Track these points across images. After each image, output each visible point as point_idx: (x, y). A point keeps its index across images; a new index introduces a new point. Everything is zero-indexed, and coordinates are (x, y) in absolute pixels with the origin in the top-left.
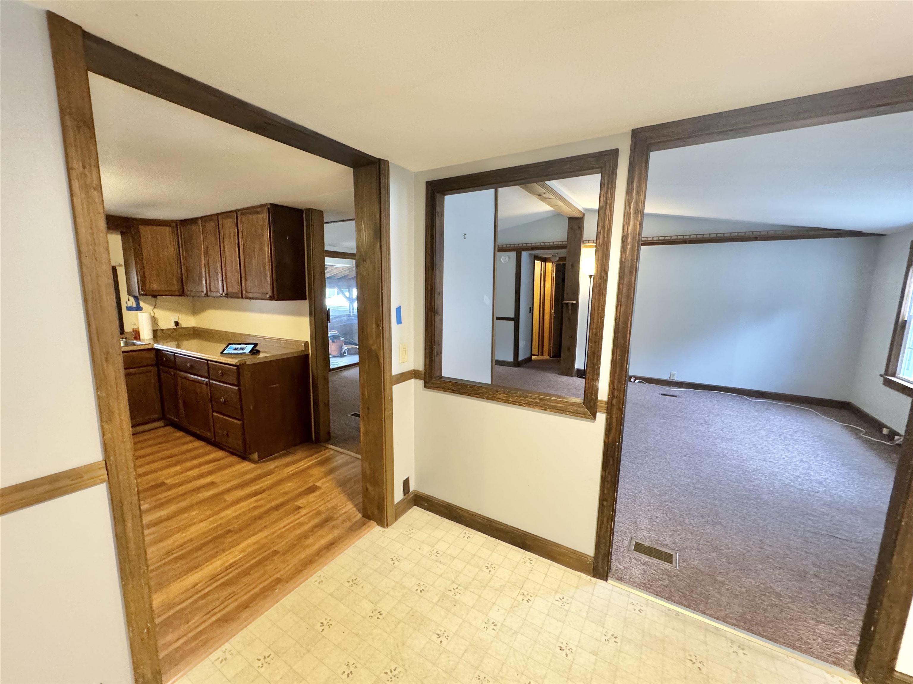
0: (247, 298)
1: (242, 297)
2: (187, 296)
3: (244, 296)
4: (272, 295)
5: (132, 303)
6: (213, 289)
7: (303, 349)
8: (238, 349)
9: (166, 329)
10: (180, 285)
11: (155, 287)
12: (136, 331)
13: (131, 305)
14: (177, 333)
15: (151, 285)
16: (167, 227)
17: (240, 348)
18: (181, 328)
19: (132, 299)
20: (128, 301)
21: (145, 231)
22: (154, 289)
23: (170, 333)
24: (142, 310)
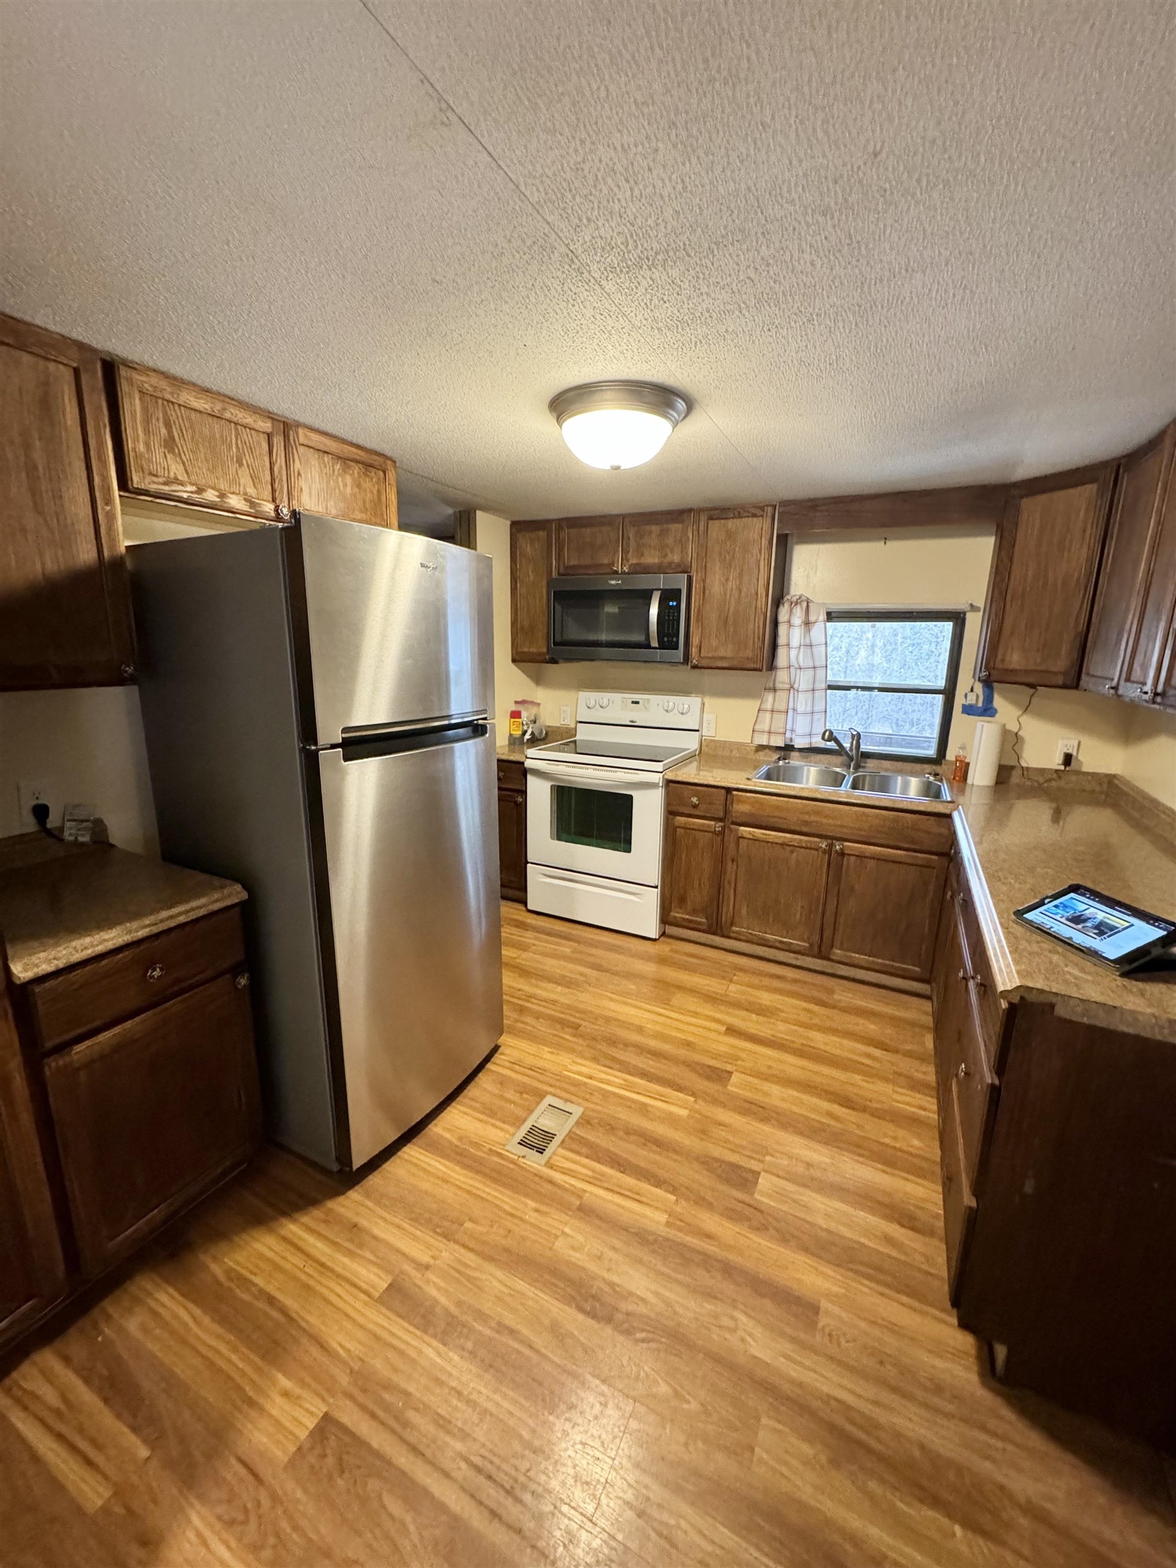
2: (1084, 690)
5: (976, 697)
6: (1135, 675)
8: (1089, 924)
9: (1037, 769)
10: (1075, 655)
11: (1014, 659)
12: (961, 761)
13: (974, 702)
14: (1062, 783)
15: (1008, 658)
16: (1089, 487)
17: (1097, 921)
18: (1078, 773)
19: (979, 688)
20: (969, 689)
21: (1032, 509)
22: (1011, 667)
23: (1041, 780)
24: (993, 715)
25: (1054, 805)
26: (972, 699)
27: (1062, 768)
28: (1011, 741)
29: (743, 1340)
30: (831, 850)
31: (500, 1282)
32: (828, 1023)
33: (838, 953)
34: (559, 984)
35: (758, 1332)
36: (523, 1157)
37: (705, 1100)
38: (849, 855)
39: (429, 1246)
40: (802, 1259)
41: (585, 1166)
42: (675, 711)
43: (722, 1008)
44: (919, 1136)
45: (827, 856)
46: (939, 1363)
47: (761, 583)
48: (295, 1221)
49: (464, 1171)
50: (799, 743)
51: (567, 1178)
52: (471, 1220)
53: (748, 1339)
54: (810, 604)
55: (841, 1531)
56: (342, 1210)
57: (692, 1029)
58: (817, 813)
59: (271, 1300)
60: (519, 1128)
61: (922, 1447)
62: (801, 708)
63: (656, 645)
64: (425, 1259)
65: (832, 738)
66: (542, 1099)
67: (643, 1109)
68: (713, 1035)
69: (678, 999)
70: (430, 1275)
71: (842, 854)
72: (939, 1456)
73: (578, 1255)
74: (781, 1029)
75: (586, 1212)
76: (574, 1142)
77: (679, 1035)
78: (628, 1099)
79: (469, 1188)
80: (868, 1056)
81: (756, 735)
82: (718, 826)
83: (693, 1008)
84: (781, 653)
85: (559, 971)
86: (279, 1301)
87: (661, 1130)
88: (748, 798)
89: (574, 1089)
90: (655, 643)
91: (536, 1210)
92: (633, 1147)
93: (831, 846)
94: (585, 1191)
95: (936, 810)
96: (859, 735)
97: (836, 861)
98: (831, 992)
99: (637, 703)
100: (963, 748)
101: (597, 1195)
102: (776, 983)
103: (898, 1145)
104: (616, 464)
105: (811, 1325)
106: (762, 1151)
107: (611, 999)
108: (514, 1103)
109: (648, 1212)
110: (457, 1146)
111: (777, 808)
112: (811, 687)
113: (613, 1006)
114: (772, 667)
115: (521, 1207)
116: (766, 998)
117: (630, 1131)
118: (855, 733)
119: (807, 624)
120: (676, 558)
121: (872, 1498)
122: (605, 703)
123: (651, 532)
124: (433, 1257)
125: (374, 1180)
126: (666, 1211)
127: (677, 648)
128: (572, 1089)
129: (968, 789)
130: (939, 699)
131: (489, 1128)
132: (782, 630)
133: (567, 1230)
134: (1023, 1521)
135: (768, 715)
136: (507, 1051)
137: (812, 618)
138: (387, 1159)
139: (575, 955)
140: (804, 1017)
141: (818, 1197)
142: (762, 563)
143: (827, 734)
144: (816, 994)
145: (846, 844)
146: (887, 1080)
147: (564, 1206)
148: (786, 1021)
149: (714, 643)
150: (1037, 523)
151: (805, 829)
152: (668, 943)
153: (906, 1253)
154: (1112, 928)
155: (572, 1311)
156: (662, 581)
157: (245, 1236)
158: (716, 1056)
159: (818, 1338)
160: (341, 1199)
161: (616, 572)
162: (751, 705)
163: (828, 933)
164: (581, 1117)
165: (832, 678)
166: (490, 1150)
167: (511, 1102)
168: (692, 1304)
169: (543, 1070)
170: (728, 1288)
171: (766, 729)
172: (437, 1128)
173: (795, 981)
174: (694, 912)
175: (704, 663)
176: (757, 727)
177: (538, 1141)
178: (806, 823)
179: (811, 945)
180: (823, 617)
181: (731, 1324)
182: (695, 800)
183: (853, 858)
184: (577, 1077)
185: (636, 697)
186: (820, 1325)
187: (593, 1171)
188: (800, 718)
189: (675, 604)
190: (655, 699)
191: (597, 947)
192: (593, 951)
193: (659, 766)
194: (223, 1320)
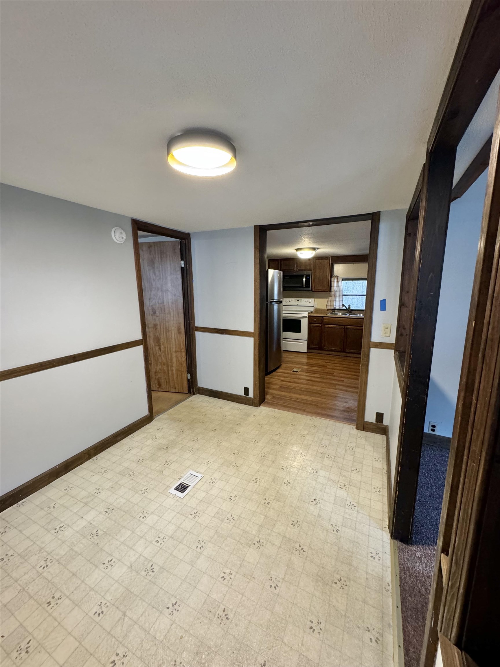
33: (347, 351)
34: (289, 358)
42: (308, 302)
45: (344, 329)
47: (328, 273)
50: (337, 308)
54: (338, 277)
58: (341, 320)
60: (291, 371)
62: (337, 300)
65: (344, 306)
66: (293, 369)
71: (347, 328)
81: (327, 307)
82: (321, 325)
84: (332, 288)
88: (328, 318)
90: (304, 286)
93: (345, 327)
97: (346, 330)
111: (333, 320)
112: (339, 295)
114: (330, 291)
118: (349, 305)
119: (338, 281)
120: (309, 268)
122: (291, 301)
127: (309, 287)
131: (286, 371)
132: (332, 283)
135: (330, 302)
136: (283, 365)
137: (339, 280)
142: (328, 269)
145: (348, 326)
149: (318, 286)
151: (340, 324)
152: (309, 353)
156: (306, 273)
161: (295, 271)
162: (326, 300)
163: (345, 347)
165: (343, 294)
167: (288, 369)
171: (329, 305)
174: (316, 345)
175: (315, 290)
176: (327, 305)
177: (295, 371)
179: (342, 350)
180: (341, 280)
182: (315, 320)
185: (298, 299)
188: (337, 302)
189: (309, 278)
190: (303, 299)
193: (308, 313)
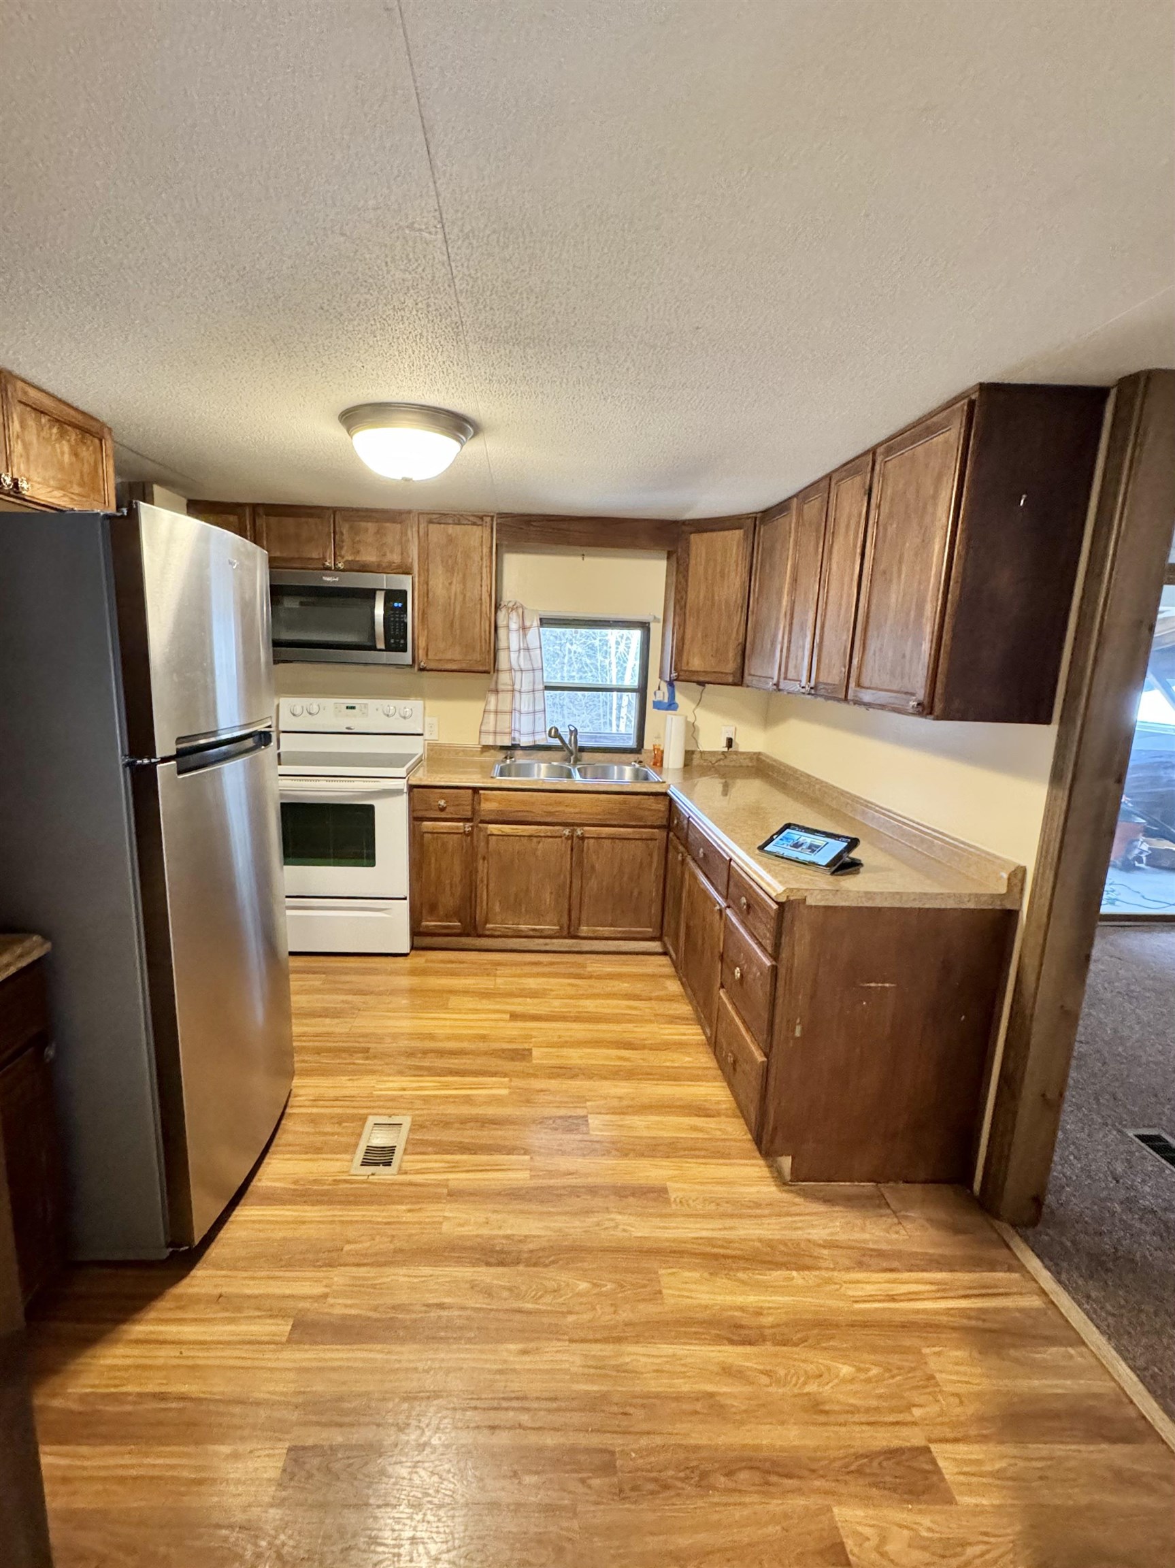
0: (858, 702)
1: (846, 699)
2: (748, 686)
3: (849, 697)
4: (926, 702)
5: (663, 695)
6: (791, 674)
7: (1003, 890)
8: (804, 847)
9: (709, 752)
10: (739, 660)
11: (696, 663)
12: (658, 749)
13: (661, 699)
14: (726, 762)
15: (691, 661)
16: (737, 532)
17: (808, 844)
18: (736, 753)
19: (664, 687)
20: (657, 690)
21: (699, 544)
22: (693, 669)
23: (714, 760)
24: (675, 709)
25: (724, 781)
26: (659, 697)
27: (726, 749)
28: (692, 730)
29: (624, 1230)
30: (572, 836)
31: (405, 1276)
32: (590, 991)
33: (584, 930)
34: (326, 1016)
35: (632, 1219)
36: (373, 1174)
37: (518, 1076)
38: (588, 838)
39: (318, 1280)
40: (644, 1163)
41: (435, 1161)
42: (397, 714)
43: (498, 1000)
44: (689, 1054)
45: (570, 842)
46: (753, 1189)
47: (485, 589)
48: (139, 1322)
49: (316, 1208)
50: (525, 741)
51: (426, 1176)
52: (348, 1242)
53: (628, 1228)
54: (526, 611)
55: (731, 1308)
56: (191, 1290)
57: (480, 1024)
58: (553, 804)
59: (161, 1397)
60: (354, 1153)
61: (760, 1240)
62: (524, 707)
63: (383, 647)
64: (318, 1290)
65: (557, 735)
66: (364, 1123)
67: (468, 1100)
68: (501, 1024)
69: (454, 1001)
70: (331, 1300)
71: (582, 838)
72: (771, 1240)
73: (466, 1228)
74: (556, 1005)
75: (455, 1195)
76: (416, 1146)
77: (469, 1032)
78: (451, 1096)
79: (331, 1219)
80: (630, 1008)
81: (483, 736)
82: (468, 827)
83: (471, 1006)
84: (502, 656)
85: (319, 1005)
86: (170, 1393)
87: (491, 1111)
88: (496, 796)
89: (393, 1103)
90: (381, 645)
91: (410, 1211)
92: (473, 1133)
93: (573, 831)
94: (448, 1180)
95: (654, 790)
96: (576, 730)
97: (577, 845)
98: (584, 966)
99: (353, 708)
100: (658, 737)
101: (458, 1179)
102: (536, 969)
103: (676, 1065)
104: (408, 476)
105: (667, 1201)
106: (581, 1099)
107: (390, 1018)
108: (338, 1134)
109: (511, 1175)
110: (295, 1190)
111: (523, 802)
112: (531, 688)
113: (391, 1023)
114: (495, 669)
115: (395, 1213)
116: (532, 983)
117: (464, 1121)
118: (573, 729)
119: (524, 629)
120: (396, 558)
121: (743, 1282)
122: (315, 709)
123: (366, 530)
124: (326, 1286)
125: (214, 1251)
126: (526, 1169)
127: (404, 650)
128: (390, 1104)
129: (664, 771)
130: (633, 698)
131: (321, 1163)
132: (502, 634)
133: (446, 1214)
134: (826, 1252)
135: (492, 716)
136: (302, 1092)
137: (527, 624)
138: (219, 1229)
139: (327, 986)
140: (571, 991)
141: (636, 1118)
142: (484, 570)
143: (553, 731)
144: (572, 970)
145: (586, 828)
146: (651, 1021)
147: (436, 1198)
148: (557, 997)
149: (442, 645)
150: (704, 555)
151: (548, 821)
152: (421, 956)
153: (708, 1133)
154: (817, 847)
155: (483, 1269)
156: (385, 581)
157: (82, 1360)
158: (511, 1040)
159: (674, 1206)
160: (186, 1281)
161: (329, 569)
162: (476, 707)
163: (574, 915)
164: (413, 1124)
165: (549, 679)
166: (335, 1180)
167: (333, 1134)
168: (577, 1223)
169: (351, 1098)
170: (598, 1202)
171: (492, 729)
172: (263, 1180)
173: (552, 964)
174: (447, 917)
175: (432, 665)
176: (483, 728)
177: (380, 1157)
178: (550, 814)
179: (562, 928)
180: (536, 623)
181: (612, 1224)
182: (442, 803)
183: (592, 841)
184: (390, 1093)
185: (351, 702)
186: (672, 1199)
187: (448, 1162)
188: (524, 718)
189: (400, 605)
190: (373, 704)
191: (346, 974)
192: (348, 978)
193: (402, 772)
194: (107, 1439)
